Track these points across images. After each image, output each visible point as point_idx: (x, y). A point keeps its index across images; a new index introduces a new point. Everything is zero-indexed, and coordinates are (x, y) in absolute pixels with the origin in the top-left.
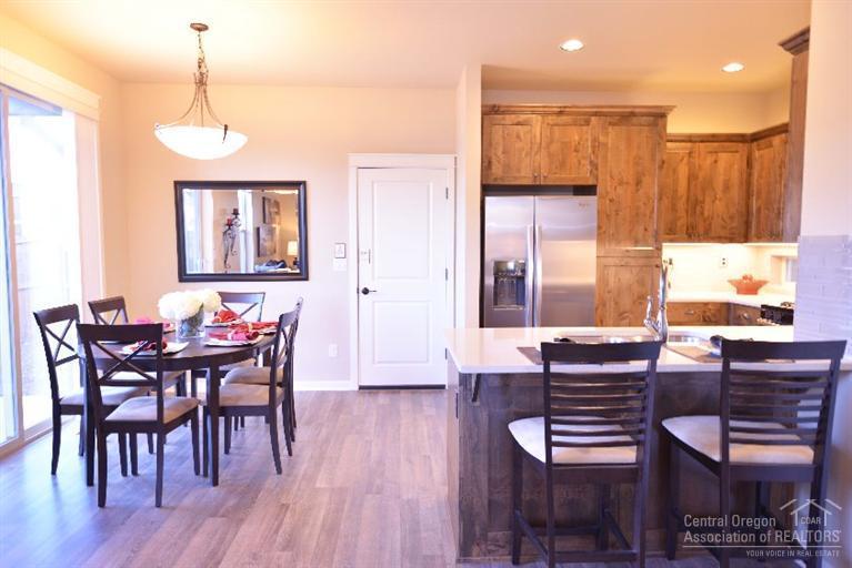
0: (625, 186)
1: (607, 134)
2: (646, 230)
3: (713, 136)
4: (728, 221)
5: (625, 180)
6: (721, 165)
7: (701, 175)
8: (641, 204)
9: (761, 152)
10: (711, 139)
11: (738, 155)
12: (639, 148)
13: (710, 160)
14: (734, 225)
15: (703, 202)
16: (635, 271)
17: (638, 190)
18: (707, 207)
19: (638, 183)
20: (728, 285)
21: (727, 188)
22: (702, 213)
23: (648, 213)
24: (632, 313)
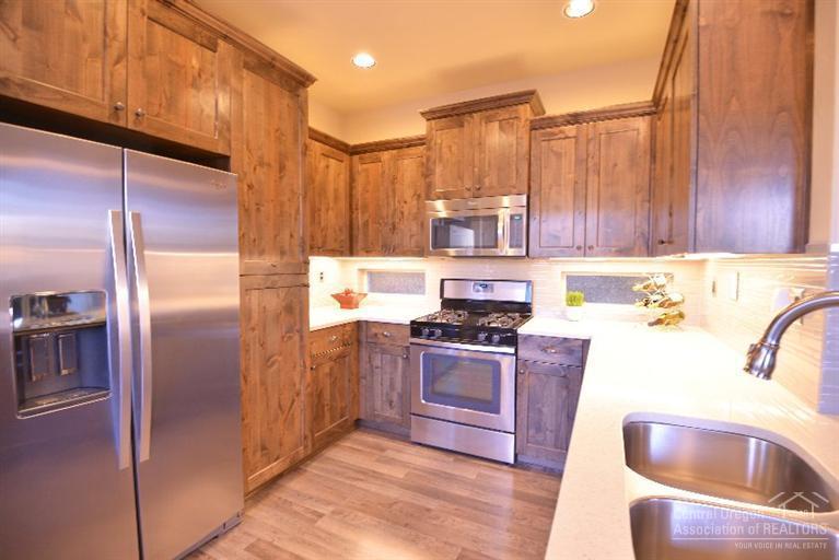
0: (265, 169)
1: (241, 78)
2: (291, 236)
3: (327, 137)
4: (338, 233)
5: (266, 160)
6: (332, 171)
7: (318, 178)
8: (285, 199)
9: (364, 166)
10: (324, 139)
11: (343, 164)
12: (280, 118)
13: (322, 164)
14: (343, 238)
15: (320, 210)
16: (282, 293)
17: (281, 178)
18: (322, 215)
19: (282, 168)
20: (332, 299)
21: (336, 198)
22: (320, 223)
23: (293, 212)
24: (280, 354)
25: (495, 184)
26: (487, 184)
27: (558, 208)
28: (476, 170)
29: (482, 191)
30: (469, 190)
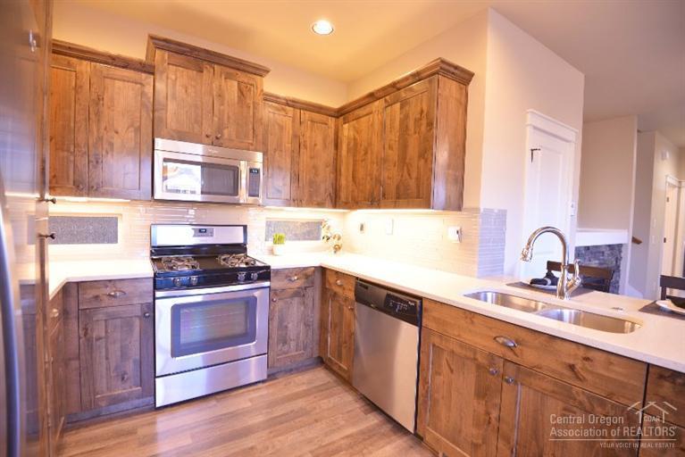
25: (234, 137)
26: (226, 136)
27: (280, 168)
28: (216, 119)
29: (221, 141)
30: (207, 136)
